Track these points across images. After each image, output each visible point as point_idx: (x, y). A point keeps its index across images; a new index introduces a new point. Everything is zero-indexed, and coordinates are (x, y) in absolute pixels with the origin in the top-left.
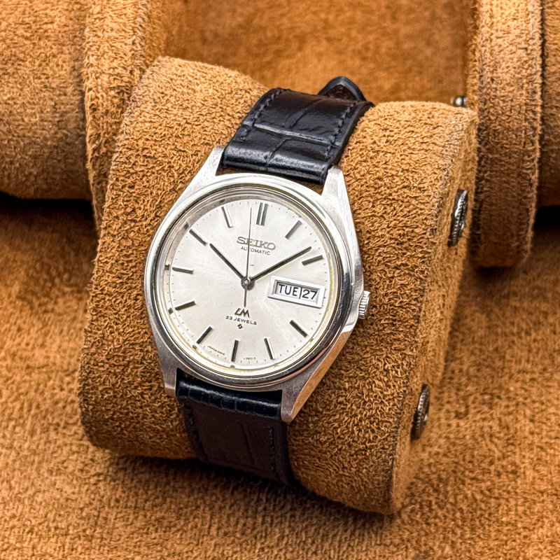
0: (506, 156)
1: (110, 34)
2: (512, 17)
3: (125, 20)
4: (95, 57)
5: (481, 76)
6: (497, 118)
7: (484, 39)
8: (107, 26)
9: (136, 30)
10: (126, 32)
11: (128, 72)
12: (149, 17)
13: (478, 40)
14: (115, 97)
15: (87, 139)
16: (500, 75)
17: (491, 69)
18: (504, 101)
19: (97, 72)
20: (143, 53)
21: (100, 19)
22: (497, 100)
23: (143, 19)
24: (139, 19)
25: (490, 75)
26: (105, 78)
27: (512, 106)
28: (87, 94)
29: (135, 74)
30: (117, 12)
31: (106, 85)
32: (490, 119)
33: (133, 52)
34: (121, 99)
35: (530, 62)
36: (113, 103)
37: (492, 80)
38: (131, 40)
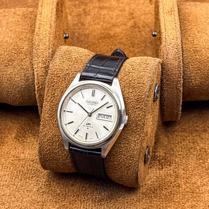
0: (172, 82)
1: (41, 50)
3: (46, 46)
4: (37, 58)
5: (163, 57)
6: (169, 70)
7: (164, 46)
8: (40, 48)
9: (50, 49)
10: (46, 49)
11: (48, 62)
12: (53, 45)
13: (162, 46)
14: (44, 70)
15: (35, 84)
16: (169, 57)
17: (166, 55)
18: (171, 65)
19: (37, 63)
21: (38, 46)
22: (168, 65)
25: (166, 57)
26: (40, 64)
27: (173, 66)
28: (35, 70)
30: (43, 44)
31: (41, 66)
33: (49, 55)
34: (46, 71)
35: (178, 53)
36: (43, 72)
37: (167, 58)
38: (48, 52)
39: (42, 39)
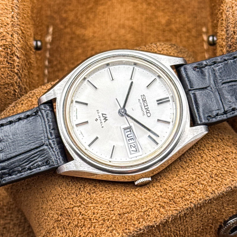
5: (227, 30)
9: (13, 8)
10: (7, 10)
11: (10, 35)
13: (224, 7)
17: (233, 26)
20: (19, 23)
24: (15, 1)
25: (232, 29)
29: (14, 36)
33: (12, 22)
34: (6, 53)
37: (234, 33)
38: (11, 15)
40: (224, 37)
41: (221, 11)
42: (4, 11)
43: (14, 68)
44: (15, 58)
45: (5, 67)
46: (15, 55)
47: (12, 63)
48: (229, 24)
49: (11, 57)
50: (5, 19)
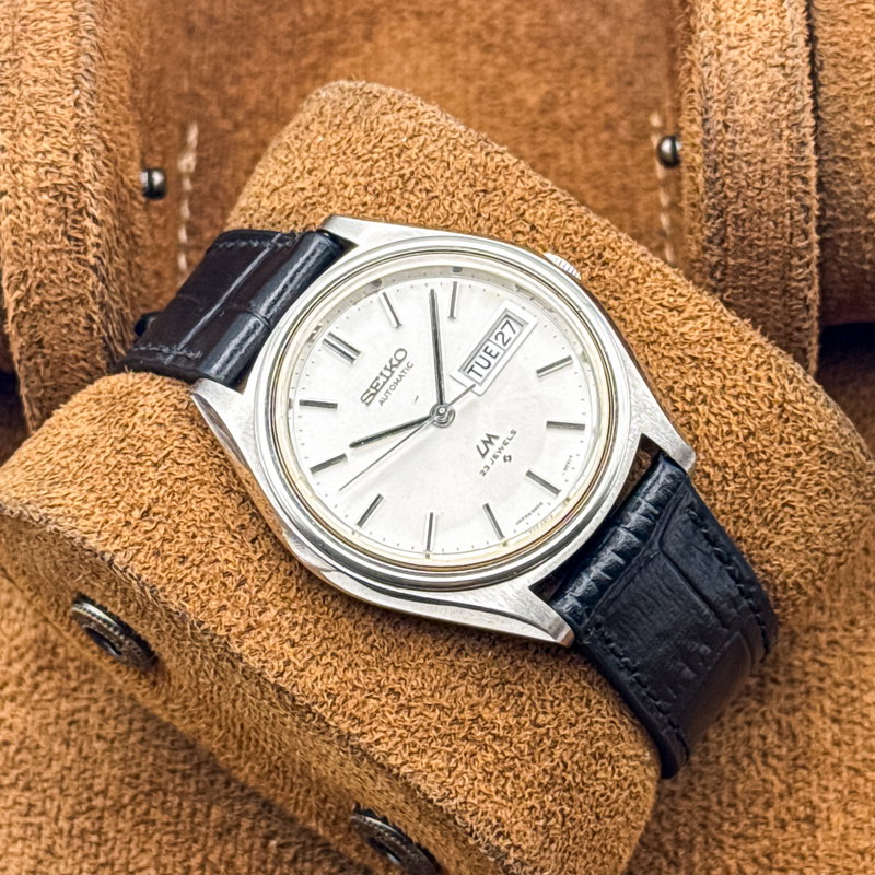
0: (759, 260)
1: (32, 89)
2: (753, 8)
3: (58, 62)
4: (9, 133)
5: (705, 120)
6: (739, 193)
7: (706, 51)
8: (27, 73)
9: (79, 78)
10: (60, 83)
11: (71, 158)
13: (696, 53)
14: (49, 204)
15: (4, 283)
16: (739, 116)
17: (723, 107)
18: (749, 163)
19: (14, 162)
20: (96, 121)
21: (12, 62)
22: (736, 162)
23: (91, 57)
24: (83, 58)
25: (720, 117)
26: (30, 171)
27: (764, 171)
29: (83, 160)
30: (41, 46)
31: (31, 184)
32: (726, 197)
33: (76, 120)
34: (61, 209)
35: (791, 90)
36: (47, 217)
37: (726, 126)
38: (71, 98)
39: (32, 16)
40: (698, 141)
41: (689, 64)
42: (52, 88)
43: (86, 252)
44: (88, 223)
45: (60, 250)
46: (88, 215)
47: (80, 236)
48: (710, 103)
49: (75, 221)
50: (55, 111)
